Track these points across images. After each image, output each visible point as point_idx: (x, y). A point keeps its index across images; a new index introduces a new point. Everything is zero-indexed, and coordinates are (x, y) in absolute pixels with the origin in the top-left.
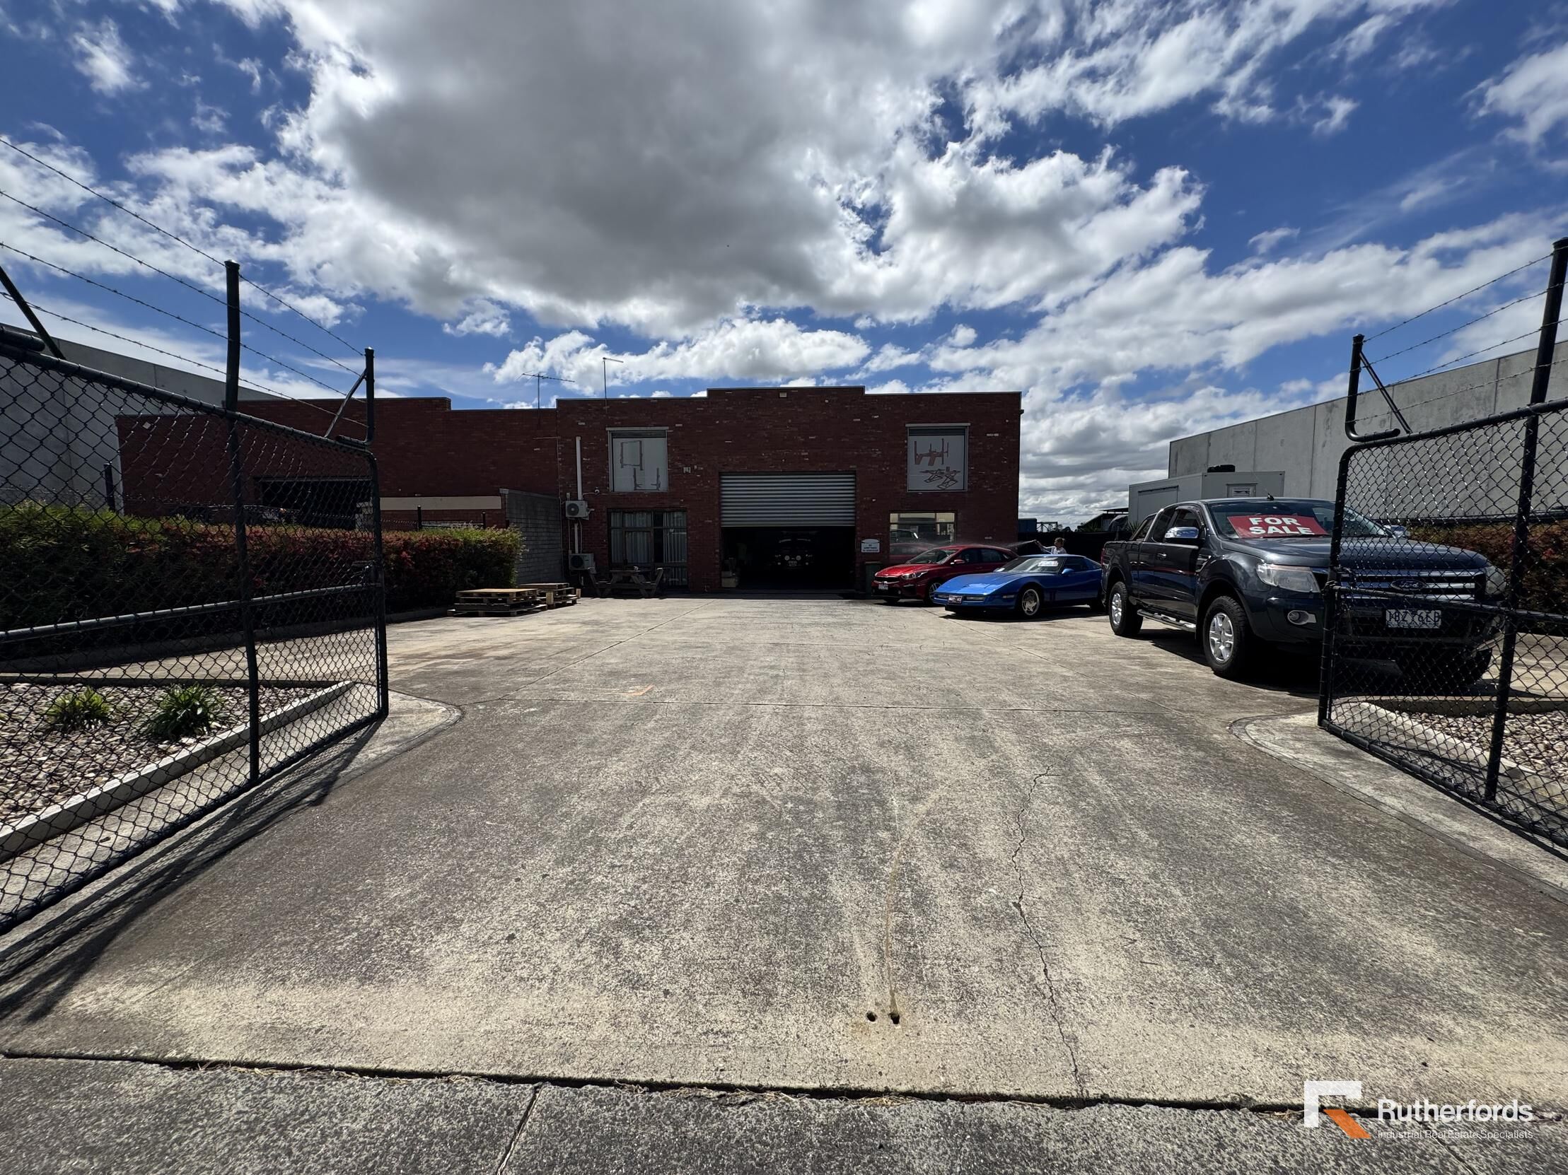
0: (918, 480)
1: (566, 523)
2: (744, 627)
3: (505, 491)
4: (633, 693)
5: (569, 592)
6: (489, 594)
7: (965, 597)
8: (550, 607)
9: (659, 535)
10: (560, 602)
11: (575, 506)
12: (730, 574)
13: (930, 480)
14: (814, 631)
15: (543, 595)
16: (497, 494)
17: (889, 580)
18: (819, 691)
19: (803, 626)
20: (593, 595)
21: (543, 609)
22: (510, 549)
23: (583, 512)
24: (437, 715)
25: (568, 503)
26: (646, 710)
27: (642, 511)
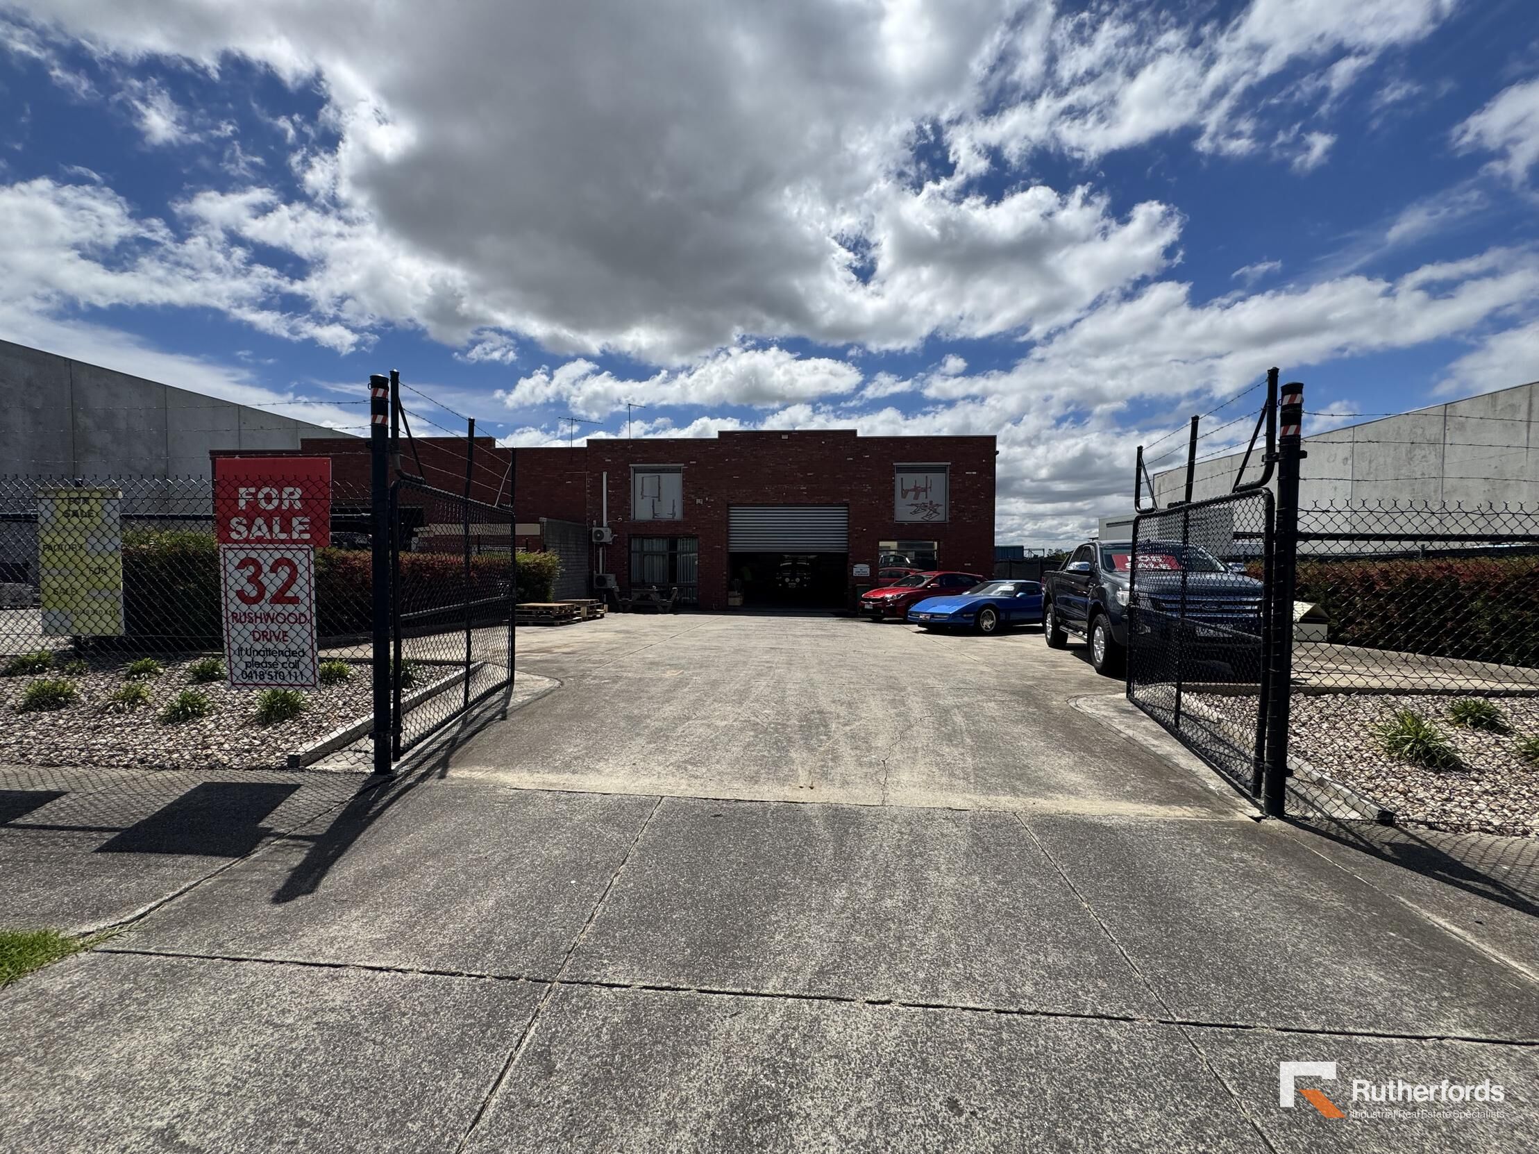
0: (904, 512)
1: (592, 547)
2: (747, 636)
3: (544, 519)
4: (670, 674)
5: (599, 607)
6: (537, 608)
7: (933, 615)
8: (585, 620)
9: (673, 558)
10: (592, 616)
11: (601, 532)
12: (736, 593)
13: (915, 512)
14: (804, 641)
15: (578, 609)
16: (535, 521)
17: (874, 600)
18: (800, 675)
19: (795, 636)
20: (617, 611)
21: (578, 621)
22: (550, 571)
23: (608, 537)
24: (546, 683)
25: (594, 529)
26: (680, 684)
27: (659, 537)
